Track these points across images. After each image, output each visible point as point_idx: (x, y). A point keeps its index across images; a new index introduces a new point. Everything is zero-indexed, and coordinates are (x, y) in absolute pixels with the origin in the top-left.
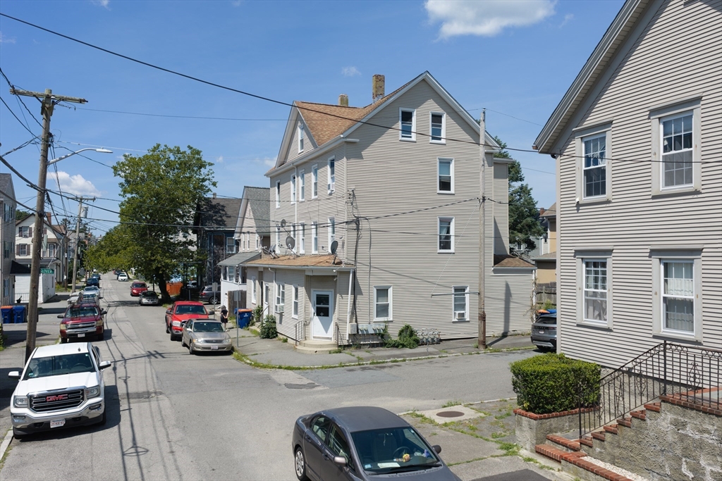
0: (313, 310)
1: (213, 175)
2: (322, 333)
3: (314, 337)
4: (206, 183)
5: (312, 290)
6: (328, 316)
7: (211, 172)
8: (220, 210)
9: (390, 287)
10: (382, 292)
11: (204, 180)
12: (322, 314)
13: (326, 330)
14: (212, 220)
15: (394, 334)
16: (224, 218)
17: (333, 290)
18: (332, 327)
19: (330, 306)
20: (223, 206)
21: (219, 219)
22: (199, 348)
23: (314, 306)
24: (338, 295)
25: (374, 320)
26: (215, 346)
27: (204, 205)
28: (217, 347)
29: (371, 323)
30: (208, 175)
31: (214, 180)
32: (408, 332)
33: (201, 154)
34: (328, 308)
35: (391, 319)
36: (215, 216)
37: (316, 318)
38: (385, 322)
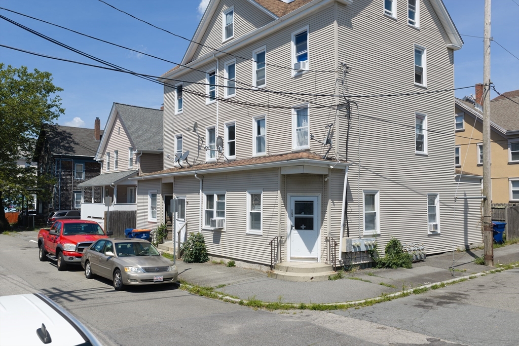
0: (289, 223)
1: (60, 102)
2: (305, 253)
3: (291, 258)
4: (52, 110)
5: (289, 195)
6: (313, 229)
7: (59, 98)
8: (67, 137)
9: (376, 192)
10: (370, 199)
11: (50, 106)
12: (303, 227)
13: (310, 246)
14: (60, 146)
16: (72, 145)
17: (320, 195)
18: (319, 243)
19: (316, 216)
20: (70, 134)
21: (67, 145)
22: (136, 280)
23: (291, 216)
24: (330, 201)
25: (364, 234)
26: (158, 277)
27: (50, 131)
28: (161, 278)
29: (361, 239)
30: (55, 101)
31: (61, 107)
32: (394, 246)
33: (50, 78)
34: (312, 219)
35: (379, 232)
36: (62, 142)
37: (295, 233)
38: (374, 236)
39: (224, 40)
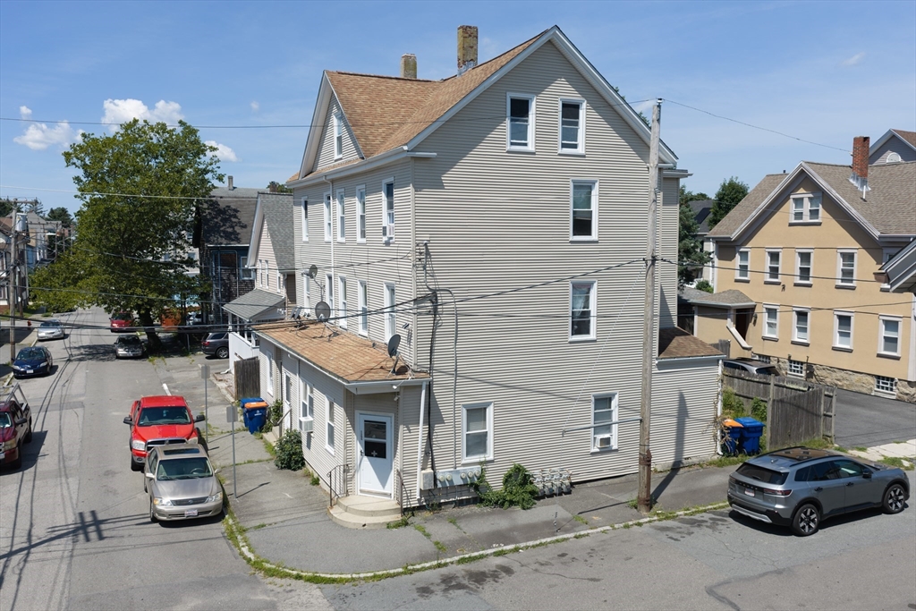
0: (359, 448)
1: (218, 164)
2: (378, 487)
3: (361, 491)
4: (208, 176)
5: (357, 413)
6: (385, 457)
7: (216, 159)
8: (231, 216)
9: (489, 404)
10: (477, 413)
11: (205, 171)
12: (374, 453)
13: (383, 482)
14: (219, 232)
15: (495, 482)
16: (238, 229)
17: (393, 415)
18: (392, 478)
19: (389, 441)
20: (236, 211)
21: (230, 230)
22: (163, 515)
23: (360, 439)
24: (401, 427)
25: (464, 462)
26: (191, 511)
27: (208, 209)
28: (195, 512)
29: (457, 466)
30: (211, 164)
31: (219, 172)
32: (519, 477)
33: (198, 134)
34: (384, 445)
35: (491, 458)
36: (224, 225)
37: (365, 458)
38: (481, 463)
39: (336, 157)
